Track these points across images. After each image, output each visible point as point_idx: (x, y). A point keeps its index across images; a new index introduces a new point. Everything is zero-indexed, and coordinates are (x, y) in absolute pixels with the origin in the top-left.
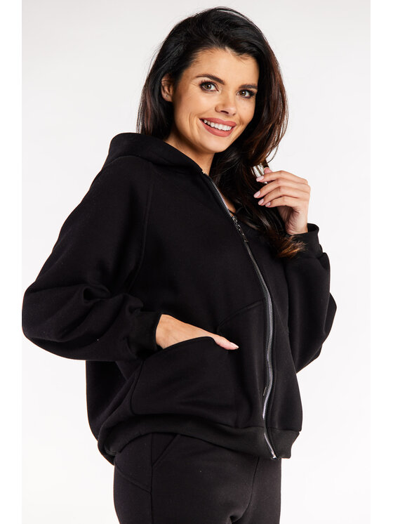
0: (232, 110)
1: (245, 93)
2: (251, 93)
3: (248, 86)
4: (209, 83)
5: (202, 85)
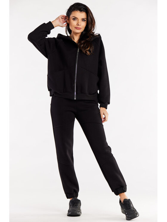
0: (80, 24)
2: (85, 20)
3: (84, 19)
4: (75, 19)
5: (73, 19)
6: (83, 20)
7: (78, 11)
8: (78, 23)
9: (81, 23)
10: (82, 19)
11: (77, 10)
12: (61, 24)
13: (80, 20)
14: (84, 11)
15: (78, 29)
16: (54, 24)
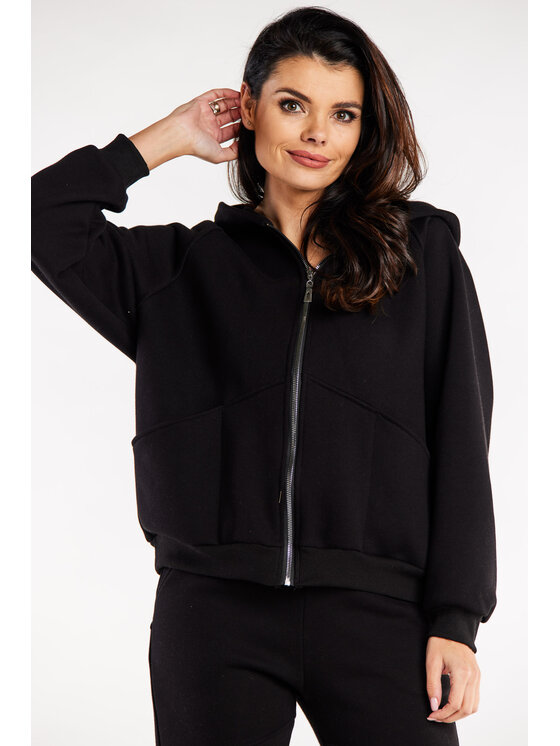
0: (320, 136)
1: (344, 116)
2: (352, 116)
3: (348, 105)
4: (292, 102)
5: (282, 103)
6: (341, 112)
7: (318, 58)
8: (310, 131)
9: (326, 130)
10: (337, 105)
11: (308, 53)
12: (202, 144)
13: (323, 115)
14: (350, 61)
15: (308, 162)
16: (145, 150)
